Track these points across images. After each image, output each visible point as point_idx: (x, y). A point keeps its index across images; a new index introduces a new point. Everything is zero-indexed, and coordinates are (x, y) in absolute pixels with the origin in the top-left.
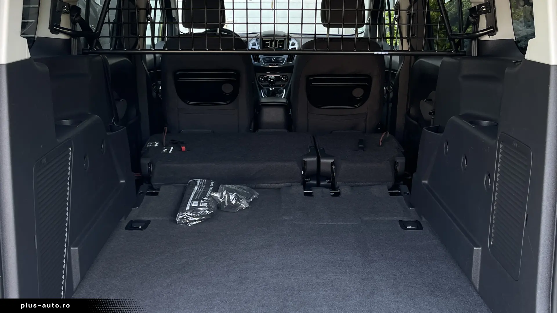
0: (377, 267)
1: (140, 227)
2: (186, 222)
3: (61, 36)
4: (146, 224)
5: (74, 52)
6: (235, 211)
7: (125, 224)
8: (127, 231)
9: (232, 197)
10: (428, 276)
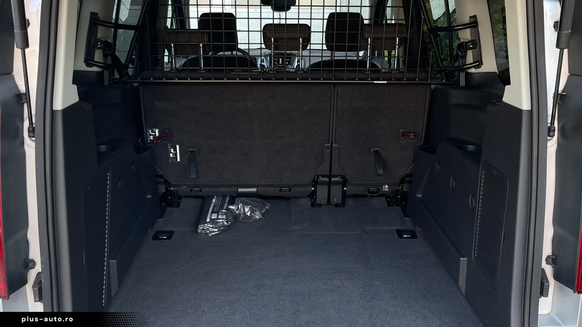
0: (377, 274)
1: (165, 237)
2: (207, 233)
3: (95, 69)
4: (170, 234)
5: (106, 83)
6: (250, 222)
7: (152, 235)
8: (154, 241)
9: (247, 209)
10: (421, 281)
